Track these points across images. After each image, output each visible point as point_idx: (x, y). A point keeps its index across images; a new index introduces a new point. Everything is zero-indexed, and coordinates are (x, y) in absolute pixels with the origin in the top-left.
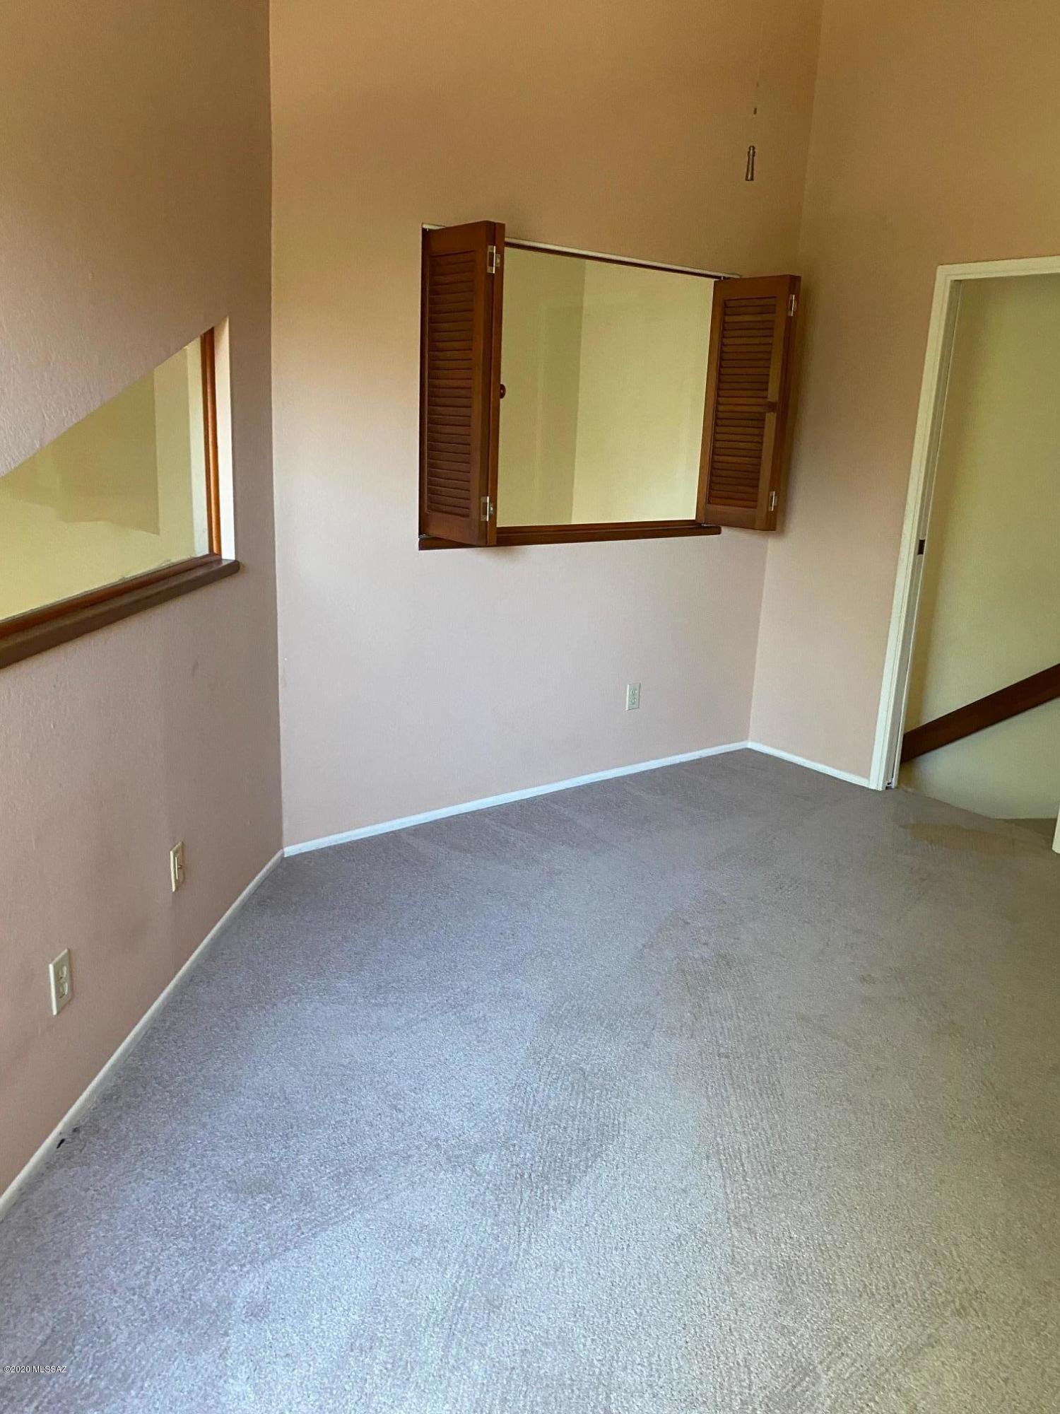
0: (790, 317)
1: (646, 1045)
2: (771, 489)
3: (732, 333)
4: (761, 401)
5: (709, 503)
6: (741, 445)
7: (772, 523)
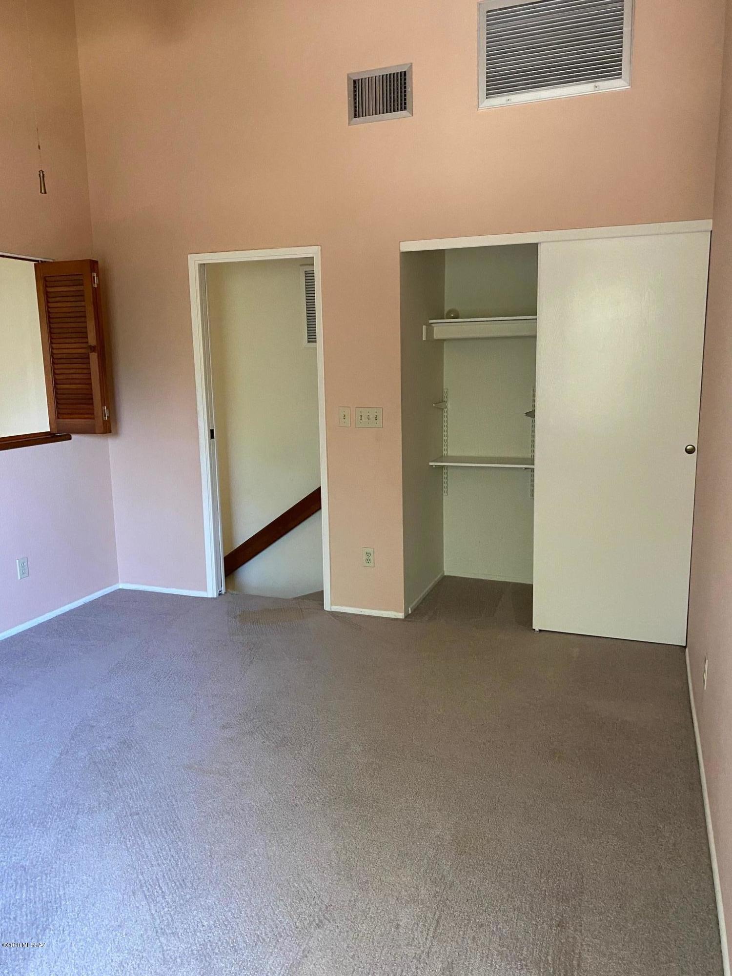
0: (95, 287)
1: (73, 828)
2: (103, 405)
3: (54, 300)
4: (84, 345)
5: (58, 418)
6: (75, 376)
7: (108, 428)
